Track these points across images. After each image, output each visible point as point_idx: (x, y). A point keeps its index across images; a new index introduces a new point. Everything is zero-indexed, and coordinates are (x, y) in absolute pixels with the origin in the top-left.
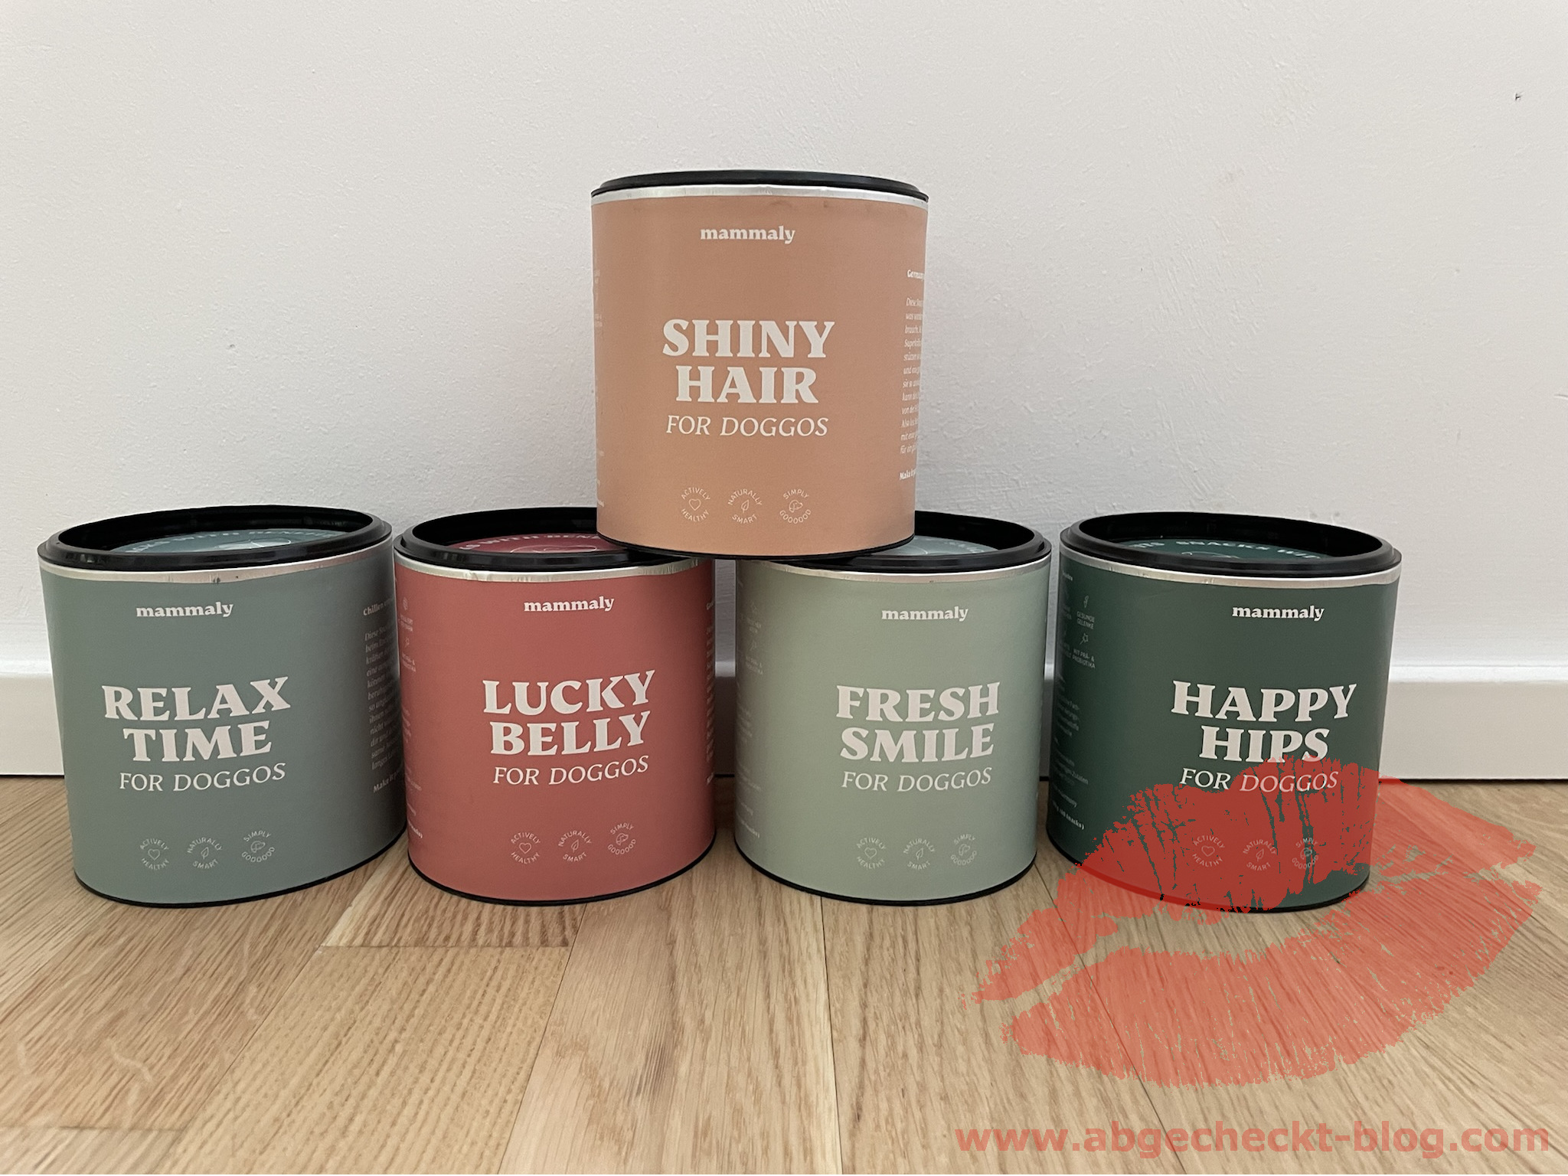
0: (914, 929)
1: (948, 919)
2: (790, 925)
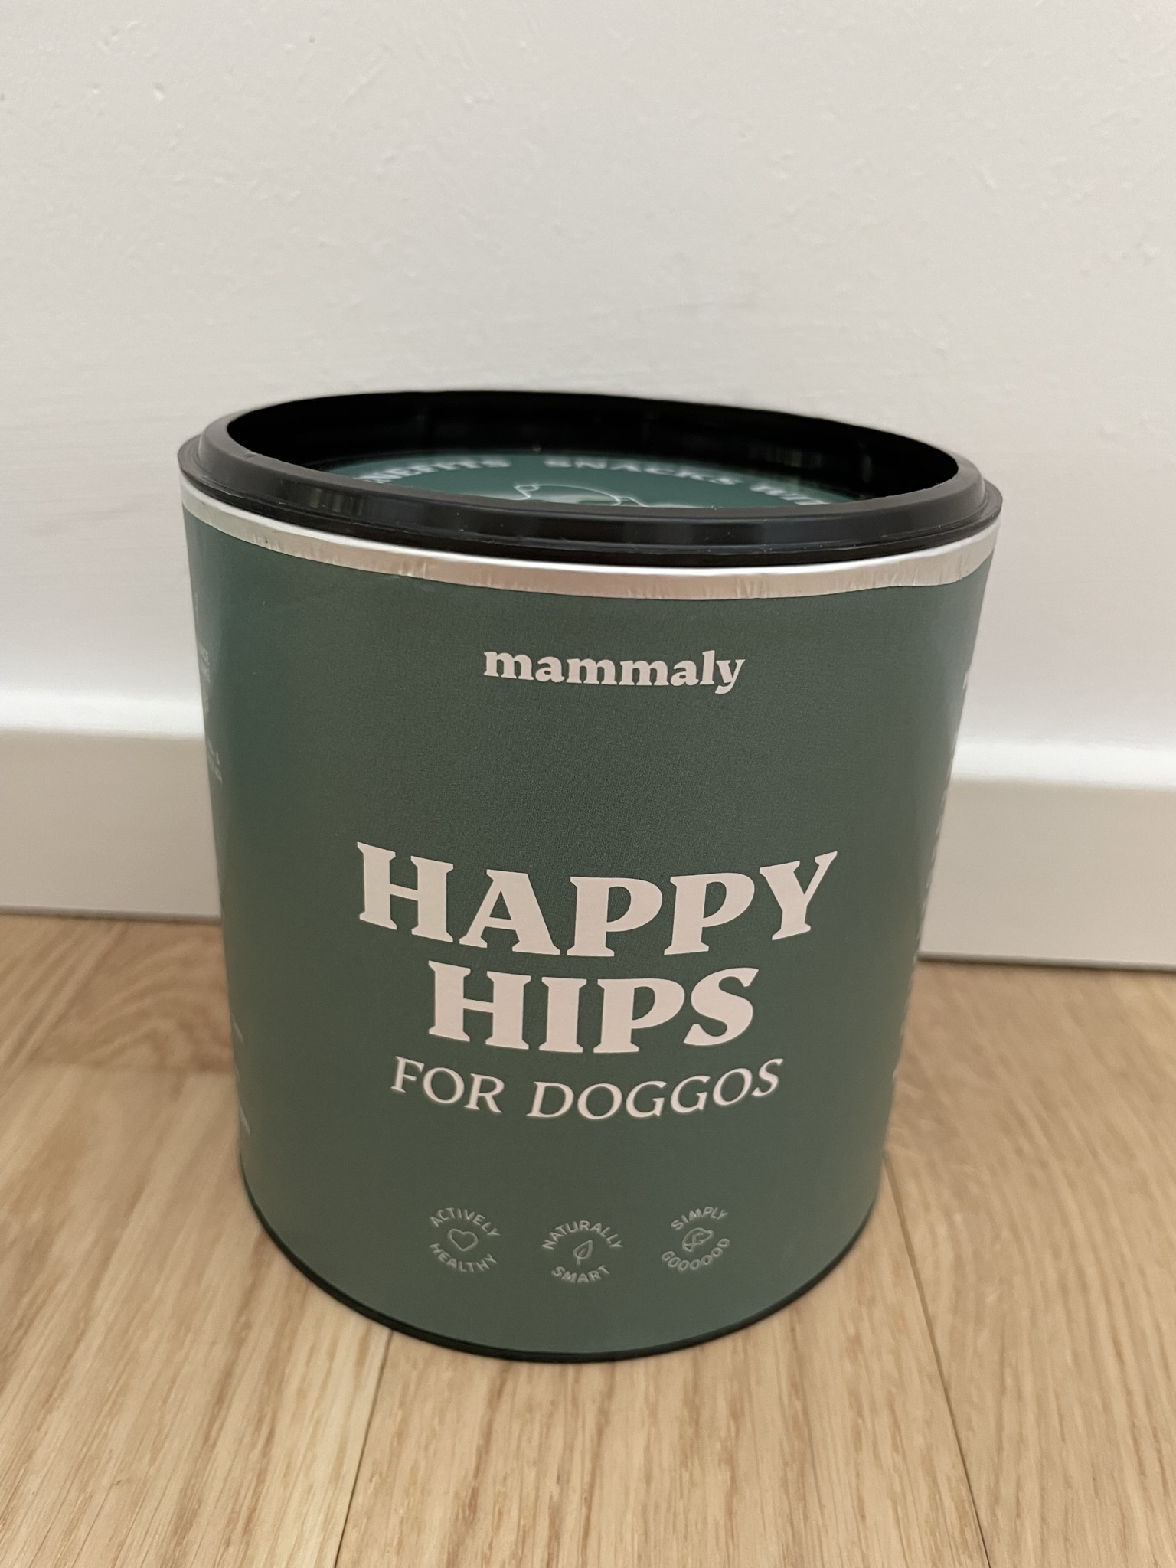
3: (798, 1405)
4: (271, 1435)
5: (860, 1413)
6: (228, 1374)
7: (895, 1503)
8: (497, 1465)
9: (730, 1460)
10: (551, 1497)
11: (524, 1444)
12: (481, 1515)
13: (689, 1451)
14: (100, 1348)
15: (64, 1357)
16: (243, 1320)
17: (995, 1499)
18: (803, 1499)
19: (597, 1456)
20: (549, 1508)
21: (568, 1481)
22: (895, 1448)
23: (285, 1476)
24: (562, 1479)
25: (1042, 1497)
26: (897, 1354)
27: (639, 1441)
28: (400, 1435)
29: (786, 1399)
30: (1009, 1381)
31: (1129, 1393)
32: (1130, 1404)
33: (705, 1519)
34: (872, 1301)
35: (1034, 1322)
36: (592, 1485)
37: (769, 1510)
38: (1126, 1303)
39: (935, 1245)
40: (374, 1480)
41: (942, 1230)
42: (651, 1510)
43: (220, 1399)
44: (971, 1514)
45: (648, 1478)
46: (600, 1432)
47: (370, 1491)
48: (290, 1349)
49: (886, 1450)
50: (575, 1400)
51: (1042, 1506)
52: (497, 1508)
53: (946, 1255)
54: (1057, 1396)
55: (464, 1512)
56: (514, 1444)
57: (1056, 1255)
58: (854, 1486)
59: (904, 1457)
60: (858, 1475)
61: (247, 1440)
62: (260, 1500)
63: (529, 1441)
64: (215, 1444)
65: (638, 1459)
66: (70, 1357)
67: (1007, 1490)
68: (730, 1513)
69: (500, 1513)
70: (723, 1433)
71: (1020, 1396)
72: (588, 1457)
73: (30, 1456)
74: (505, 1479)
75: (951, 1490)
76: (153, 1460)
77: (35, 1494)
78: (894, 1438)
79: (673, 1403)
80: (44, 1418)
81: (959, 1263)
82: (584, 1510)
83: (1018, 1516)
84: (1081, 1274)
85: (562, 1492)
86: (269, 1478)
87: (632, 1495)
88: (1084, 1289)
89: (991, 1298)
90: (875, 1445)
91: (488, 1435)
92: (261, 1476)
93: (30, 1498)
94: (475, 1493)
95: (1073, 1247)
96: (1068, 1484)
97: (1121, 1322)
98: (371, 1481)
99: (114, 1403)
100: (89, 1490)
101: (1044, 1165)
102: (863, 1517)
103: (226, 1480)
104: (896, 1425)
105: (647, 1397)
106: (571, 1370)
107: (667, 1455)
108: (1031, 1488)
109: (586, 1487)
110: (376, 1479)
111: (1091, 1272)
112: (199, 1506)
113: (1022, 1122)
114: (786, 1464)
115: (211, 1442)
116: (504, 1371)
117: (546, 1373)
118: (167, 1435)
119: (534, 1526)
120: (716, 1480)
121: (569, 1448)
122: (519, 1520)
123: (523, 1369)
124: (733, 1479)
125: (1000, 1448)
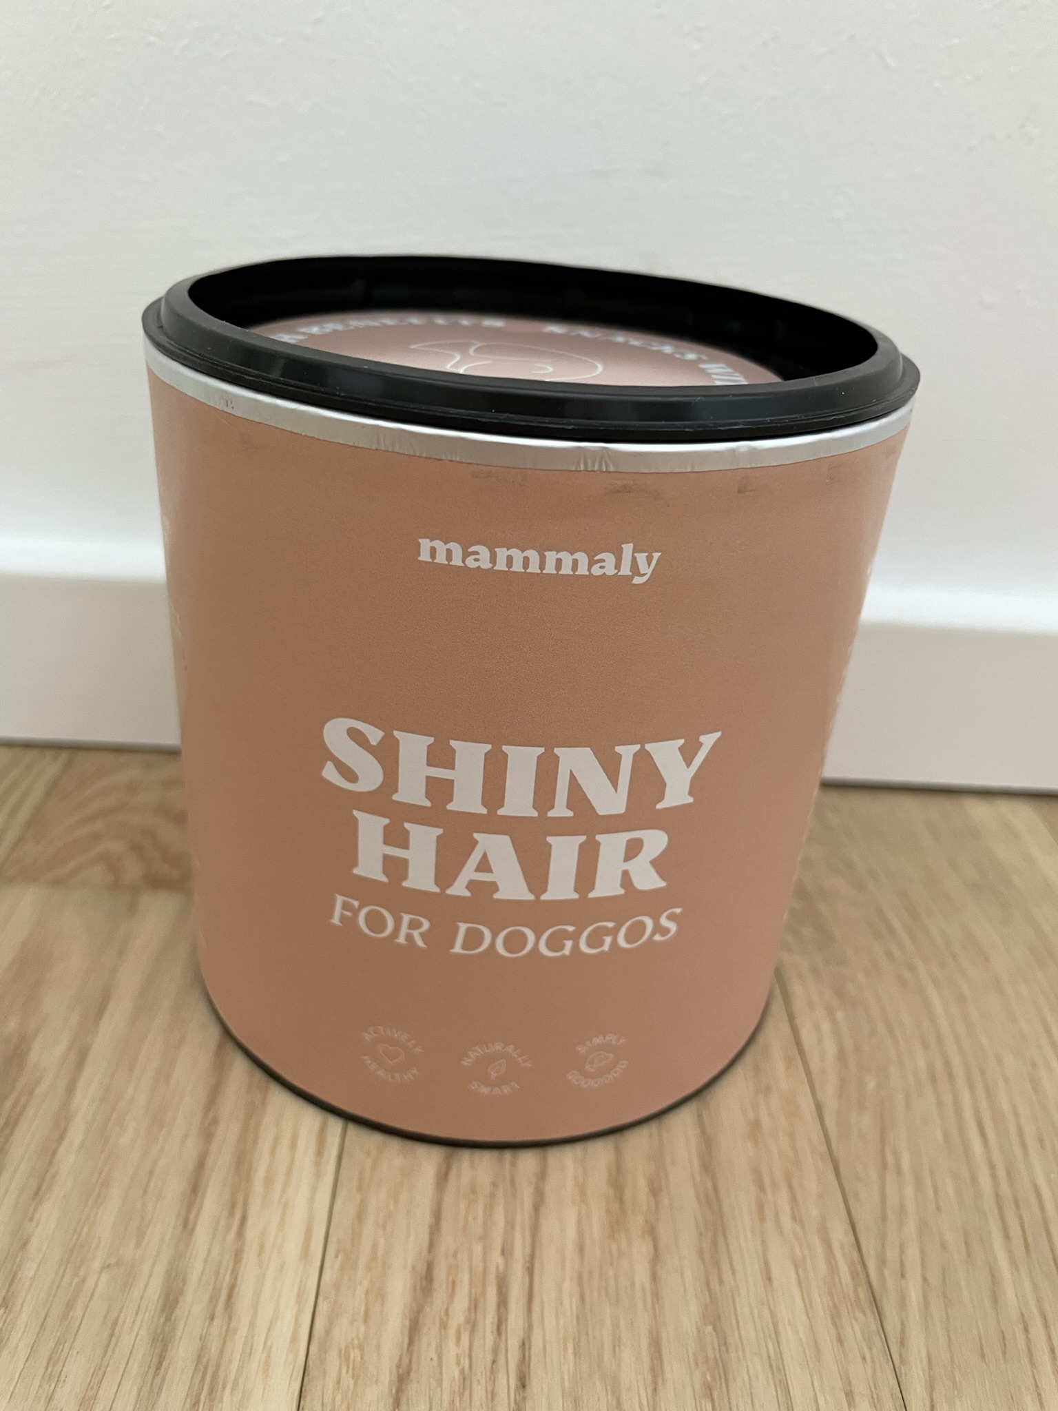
0: (528, 1251)
1: (608, 1211)
2: (251, 1233)
3: (709, 1183)
4: (244, 1219)
5: (762, 1189)
6: (201, 1165)
7: (796, 1267)
8: (447, 1241)
9: (651, 1231)
10: (497, 1268)
11: (470, 1219)
12: (436, 1284)
13: (616, 1224)
14: (82, 1145)
15: (49, 1153)
16: (211, 1115)
17: (882, 1262)
18: (717, 1264)
19: (535, 1229)
20: (497, 1276)
21: (512, 1253)
22: (794, 1218)
23: (259, 1255)
24: (506, 1252)
25: (923, 1259)
26: (792, 1136)
27: (571, 1215)
28: (360, 1216)
29: (698, 1177)
30: (890, 1158)
31: (992, 1167)
32: (994, 1176)
33: (633, 1284)
34: (767, 1091)
35: (908, 1106)
36: (532, 1256)
37: (688, 1275)
38: (987, 1089)
39: (820, 1040)
40: (340, 1257)
41: (826, 1027)
42: (585, 1277)
43: (195, 1188)
44: (862, 1276)
45: (581, 1249)
46: (537, 1208)
47: (337, 1265)
48: (255, 1142)
49: (786, 1221)
50: (513, 1182)
51: (923, 1267)
52: (451, 1279)
53: (830, 1048)
54: (932, 1172)
55: (421, 1283)
56: (462, 1222)
57: (925, 1046)
58: (761, 1252)
59: (803, 1226)
60: (763, 1242)
61: (223, 1223)
62: (239, 1278)
63: (475, 1218)
64: (193, 1229)
65: (571, 1233)
66: (54, 1153)
67: (892, 1254)
68: (654, 1278)
69: (454, 1283)
70: (644, 1208)
71: (899, 1171)
72: (527, 1234)
73: (24, 1246)
74: (455, 1254)
75: (844, 1254)
76: (138, 1245)
77: (33, 1279)
78: (792, 1209)
79: (599, 1182)
80: (35, 1210)
81: (841, 1055)
82: (527, 1280)
83: (903, 1276)
84: (947, 1063)
85: (507, 1264)
86: (245, 1257)
87: (568, 1264)
88: (951, 1076)
89: (871, 1085)
90: (777, 1215)
91: (437, 1216)
92: (238, 1257)
93: (27, 1284)
94: (430, 1267)
95: (940, 1039)
96: (944, 1247)
97: (984, 1105)
98: (337, 1257)
99: (99, 1194)
100: (82, 1273)
101: (912, 968)
102: (769, 1279)
103: (206, 1260)
104: (794, 1198)
105: (576, 1178)
106: (508, 1155)
107: (596, 1228)
108: (913, 1253)
109: (527, 1258)
110: (341, 1256)
111: (956, 1062)
112: (183, 1285)
113: (891, 930)
114: (701, 1234)
115: (190, 1227)
116: (448, 1158)
117: (486, 1159)
118: (150, 1223)
119: (484, 1293)
120: (640, 1250)
121: (510, 1224)
122: (471, 1288)
123: (465, 1156)
124: (656, 1248)
125: (884, 1217)
